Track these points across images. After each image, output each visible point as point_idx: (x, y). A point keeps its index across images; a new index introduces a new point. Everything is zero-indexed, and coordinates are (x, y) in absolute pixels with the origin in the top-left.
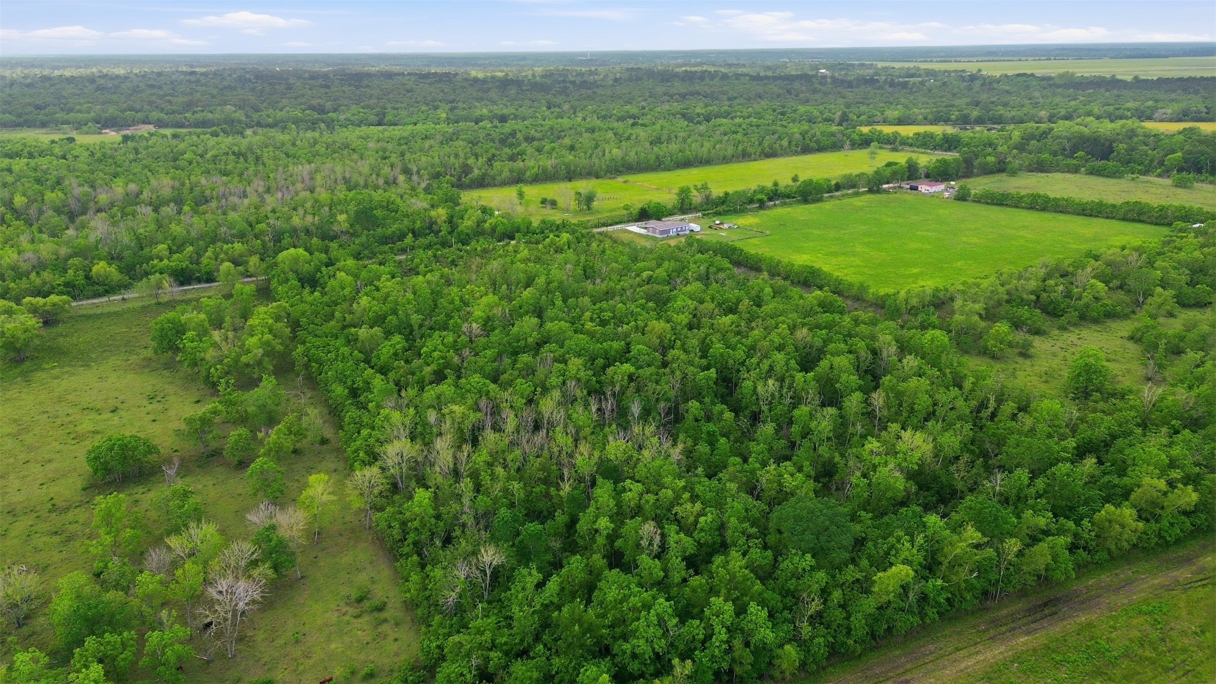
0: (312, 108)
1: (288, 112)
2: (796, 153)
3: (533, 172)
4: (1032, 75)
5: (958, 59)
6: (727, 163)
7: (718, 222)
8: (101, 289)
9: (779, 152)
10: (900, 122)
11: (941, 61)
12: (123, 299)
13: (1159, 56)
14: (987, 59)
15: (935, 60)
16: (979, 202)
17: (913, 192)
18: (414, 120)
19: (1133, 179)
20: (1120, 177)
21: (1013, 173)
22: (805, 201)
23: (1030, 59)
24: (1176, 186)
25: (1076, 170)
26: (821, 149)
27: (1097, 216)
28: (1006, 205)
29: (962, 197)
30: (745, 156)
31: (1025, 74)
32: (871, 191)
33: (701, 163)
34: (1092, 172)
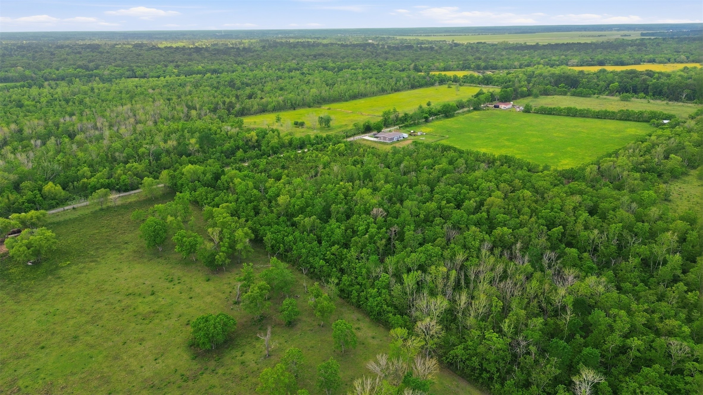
0: (80, 67)
1: (64, 70)
2: (409, 89)
3: (272, 105)
4: (485, 43)
5: (435, 34)
6: (376, 95)
7: (412, 131)
8: (54, 202)
9: (400, 88)
10: (445, 69)
11: (426, 36)
12: (74, 208)
13: (531, 33)
14: (448, 34)
15: (422, 35)
16: (537, 113)
17: (496, 109)
18: (157, 74)
19: (597, 98)
20: (589, 97)
21: (536, 96)
22: (447, 117)
23: (470, 34)
24: (622, 100)
25: (565, 94)
26: (421, 86)
27: (605, 118)
28: (554, 114)
29: (527, 110)
30: (383, 91)
31: (481, 43)
32: (475, 109)
33: (361, 96)
34: (574, 95)
